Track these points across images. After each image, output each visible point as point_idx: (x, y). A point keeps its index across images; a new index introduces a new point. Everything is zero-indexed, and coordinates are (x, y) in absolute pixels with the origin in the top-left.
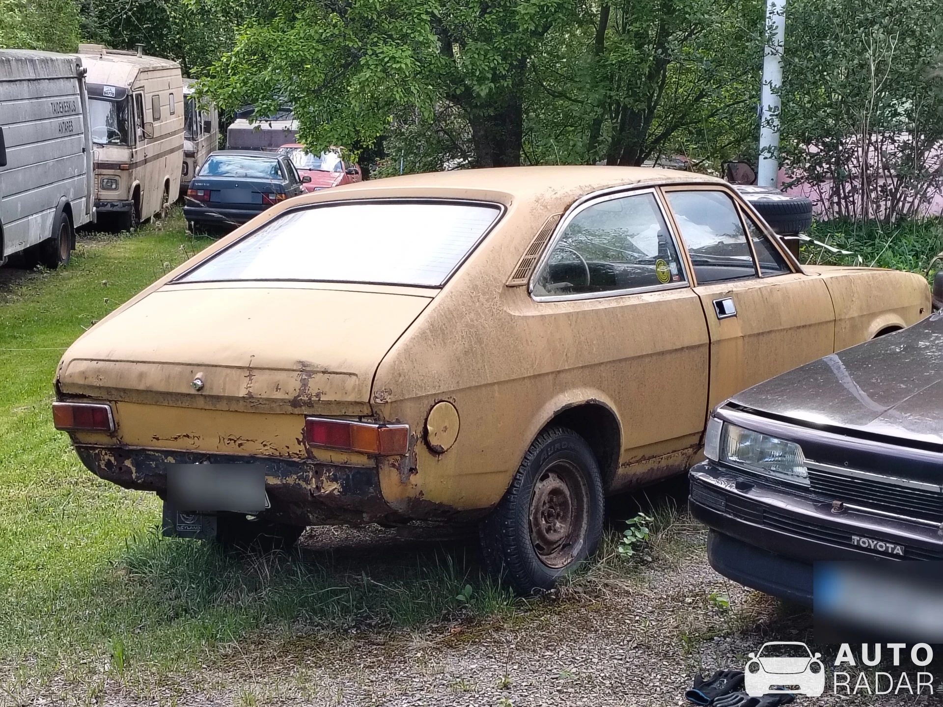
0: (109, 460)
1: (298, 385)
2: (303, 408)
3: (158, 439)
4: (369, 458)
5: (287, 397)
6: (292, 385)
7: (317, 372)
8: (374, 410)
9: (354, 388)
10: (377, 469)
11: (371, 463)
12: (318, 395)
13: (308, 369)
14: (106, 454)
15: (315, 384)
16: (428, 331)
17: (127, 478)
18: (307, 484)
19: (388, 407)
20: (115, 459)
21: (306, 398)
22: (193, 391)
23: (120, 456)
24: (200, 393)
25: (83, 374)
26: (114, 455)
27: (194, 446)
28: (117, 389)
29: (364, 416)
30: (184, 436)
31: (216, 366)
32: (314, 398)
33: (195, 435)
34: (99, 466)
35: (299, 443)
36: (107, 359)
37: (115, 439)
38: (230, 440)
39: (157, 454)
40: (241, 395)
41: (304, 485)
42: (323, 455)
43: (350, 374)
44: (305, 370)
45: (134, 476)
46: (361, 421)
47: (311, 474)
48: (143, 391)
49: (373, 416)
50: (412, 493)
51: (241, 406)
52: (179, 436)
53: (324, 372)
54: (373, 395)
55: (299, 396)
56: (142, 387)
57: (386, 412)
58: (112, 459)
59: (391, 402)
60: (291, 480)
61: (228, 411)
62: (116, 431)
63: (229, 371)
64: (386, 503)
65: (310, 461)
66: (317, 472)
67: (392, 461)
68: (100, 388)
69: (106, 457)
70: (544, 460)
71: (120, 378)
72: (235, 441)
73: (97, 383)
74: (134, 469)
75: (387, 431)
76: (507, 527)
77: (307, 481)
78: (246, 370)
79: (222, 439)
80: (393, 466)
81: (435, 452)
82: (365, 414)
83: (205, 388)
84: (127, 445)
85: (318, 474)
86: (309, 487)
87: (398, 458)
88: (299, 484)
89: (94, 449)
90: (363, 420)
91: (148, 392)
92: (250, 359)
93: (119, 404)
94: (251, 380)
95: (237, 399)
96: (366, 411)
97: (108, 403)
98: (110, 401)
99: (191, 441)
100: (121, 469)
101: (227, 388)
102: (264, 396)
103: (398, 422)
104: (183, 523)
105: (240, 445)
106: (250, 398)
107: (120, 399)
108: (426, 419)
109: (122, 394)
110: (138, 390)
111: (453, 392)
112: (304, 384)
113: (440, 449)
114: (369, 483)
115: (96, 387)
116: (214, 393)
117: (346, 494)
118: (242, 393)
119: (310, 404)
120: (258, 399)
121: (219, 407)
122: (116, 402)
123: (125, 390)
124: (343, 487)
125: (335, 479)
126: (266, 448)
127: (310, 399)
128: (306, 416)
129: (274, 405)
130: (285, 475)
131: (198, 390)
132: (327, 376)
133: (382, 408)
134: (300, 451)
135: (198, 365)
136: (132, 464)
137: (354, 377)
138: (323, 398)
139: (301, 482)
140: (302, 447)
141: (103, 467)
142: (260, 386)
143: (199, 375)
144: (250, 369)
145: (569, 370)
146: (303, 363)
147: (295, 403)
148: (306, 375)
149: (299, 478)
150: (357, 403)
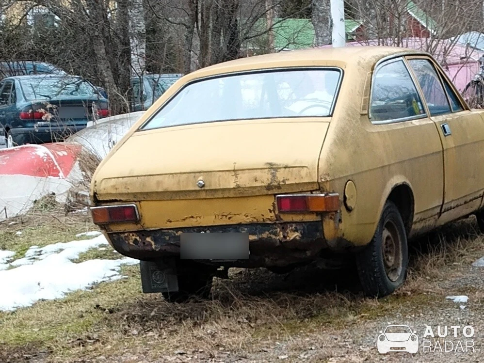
0: (136, 239)
1: (270, 176)
2: (274, 190)
3: (171, 222)
4: (317, 215)
5: (263, 184)
6: (265, 178)
7: (280, 168)
8: (321, 186)
9: (307, 175)
10: (322, 221)
11: (319, 219)
12: (283, 181)
13: (274, 167)
14: (133, 235)
15: (281, 176)
16: (337, 140)
17: (149, 248)
18: (276, 236)
19: (328, 183)
20: (140, 238)
21: (276, 184)
22: (198, 188)
23: (143, 235)
24: (203, 189)
25: (114, 187)
26: (138, 236)
27: (197, 223)
28: (141, 193)
29: (314, 191)
30: (190, 217)
31: (211, 172)
32: (281, 183)
33: (197, 216)
34: (129, 243)
35: (271, 211)
36: (129, 175)
37: (139, 225)
38: (223, 215)
39: (170, 231)
40: (232, 187)
41: (274, 237)
42: (286, 218)
43: (303, 167)
44: (272, 167)
45: (153, 247)
46: (312, 193)
47: (278, 230)
48: (161, 192)
49: (320, 189)
50: (340, 234)
51: (232, 194)
52: (187, 218)
53: (285, 167)
54: (319, 178)
55: (271, 183)
56: (160, 190)
57: (327, 187)
58: (138, 238)
59: (330, 180)
60: (265, 235)
61: (223, 198)
62: (140, 220)
63: (220, 173)
64: (326, 241)
65: (277, 222)
66: (283, 228)
67: (330, 216)
68: (128, 194)
69: (134, 237)
70: (386, 217)
71: (143, 185)
72: (226, 216)
73: (125, 191)
74: (153, 243)
75: (329, 197)
76: (374, 256)
77: (276, 234)
78: (232, 172)
79: (217, 216)
80: (331, 218)
81: (349, 210)
82: (315, 189)
83: (206, 185)
84: (147, 228)
85: (284, 229)
86: (278, 238)
87: (334, 213)
88: (270, 237)
89: (124, 233)
90: (314, 193)
91: (165, 192)
92: (233, 165)
93: (142, 203)
94: (237, 177)
95: (229, 189)
96: (316, 187)
97: (134, 203)
98: (135, 201)
99: (194, 220)
100: (144, 243)
101: (221, 183)
102: (248, 186)
103: (334, 192)
104: (156, 283)
105: (230, 218)
106: (238, 188)
107: (143, 199)
108: (344, 191)
109: (145, 196)
110: (157, 192)
111: (352, 175)
112: (274, 176)
113: (351, 209)
114: (317, 230)
115: (126, 194)
116: (213, 187)
117: (303, 238)
118: (232, 185)
119: (279, 187)
120: (243, 188)
121: (216, 196)
122: (140, 201)
123: (147, 193)
124: (302, 234)
125: (296, 230)
126: (247, 218)
127: (279, 184)
128: (275, 195)
129: (254, 190)
130: (261, 233)
131: (201, 187)
132: (287, 169)
133: (325, 184)
134: (271, 217)
135: (200, 172)
136: (152, 239)
137: (305, 168)
138: (287, 182)
139: (272, 236)
140: (272, 214)
141: (132, 243)
142: (245, 180)
143: (201, 178)
144: (234, 171)
145: (394, 164)
146: (270, 164)
147: (269, 187)
148: (274, 170)
149: (270, 234)
150: (309, 183)
